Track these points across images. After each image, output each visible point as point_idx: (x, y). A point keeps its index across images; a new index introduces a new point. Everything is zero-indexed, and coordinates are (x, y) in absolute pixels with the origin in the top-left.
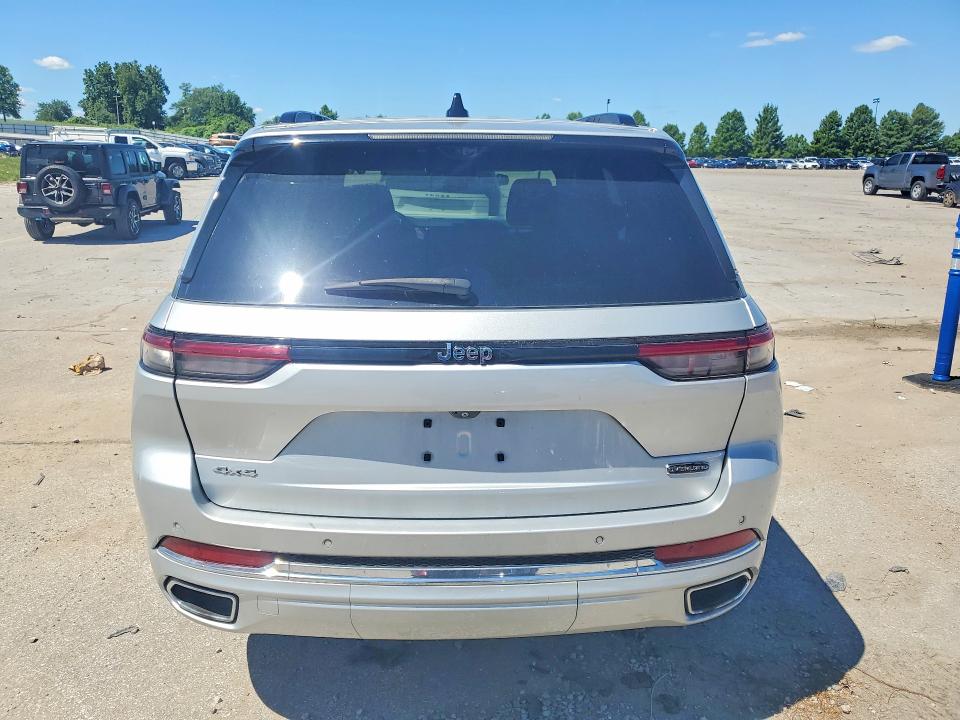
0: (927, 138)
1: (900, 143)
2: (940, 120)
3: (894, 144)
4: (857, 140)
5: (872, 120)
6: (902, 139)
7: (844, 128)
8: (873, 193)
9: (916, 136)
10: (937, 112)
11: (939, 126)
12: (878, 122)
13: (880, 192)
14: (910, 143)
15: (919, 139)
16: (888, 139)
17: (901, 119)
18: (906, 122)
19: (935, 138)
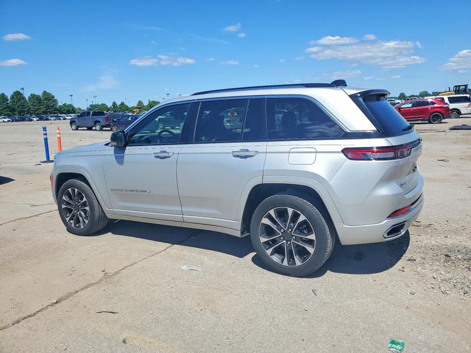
0: (52, 106)
1: (41, 109)
2: (55, 98)
3: (38, 109)
4: (18, 107)
5: (24, 98)
6: (41, 107)
7: (10, 102)
8: (77, 129)
9: (47, 105)
10: (53, 95)
11: (55, 101)
12: (27, 99)
13: (79, 129)
14: (45, 109)
15: (48, 107)
16: (34, 107)
17: (38, 98)
18: (40, 100)
19: (55, 106)
